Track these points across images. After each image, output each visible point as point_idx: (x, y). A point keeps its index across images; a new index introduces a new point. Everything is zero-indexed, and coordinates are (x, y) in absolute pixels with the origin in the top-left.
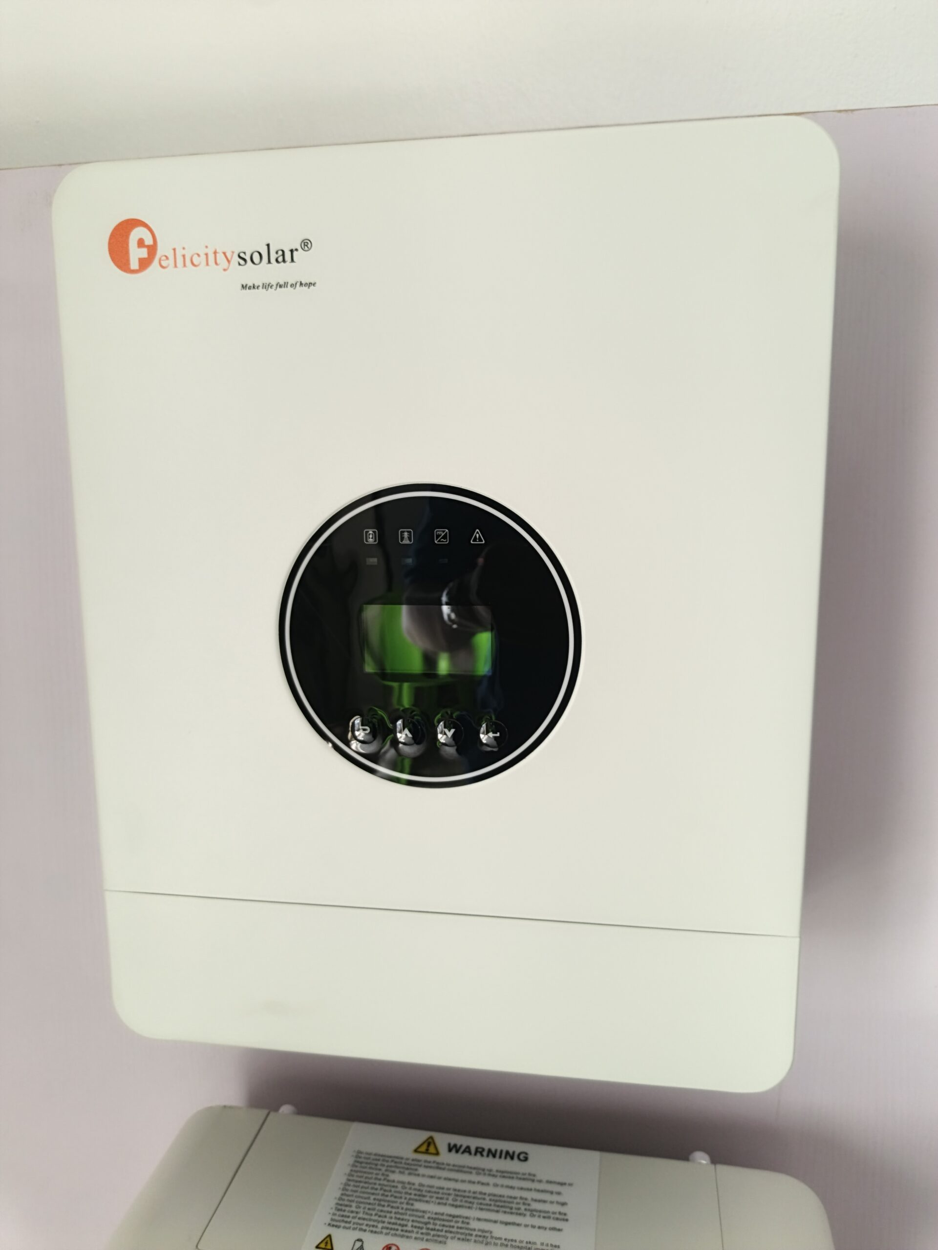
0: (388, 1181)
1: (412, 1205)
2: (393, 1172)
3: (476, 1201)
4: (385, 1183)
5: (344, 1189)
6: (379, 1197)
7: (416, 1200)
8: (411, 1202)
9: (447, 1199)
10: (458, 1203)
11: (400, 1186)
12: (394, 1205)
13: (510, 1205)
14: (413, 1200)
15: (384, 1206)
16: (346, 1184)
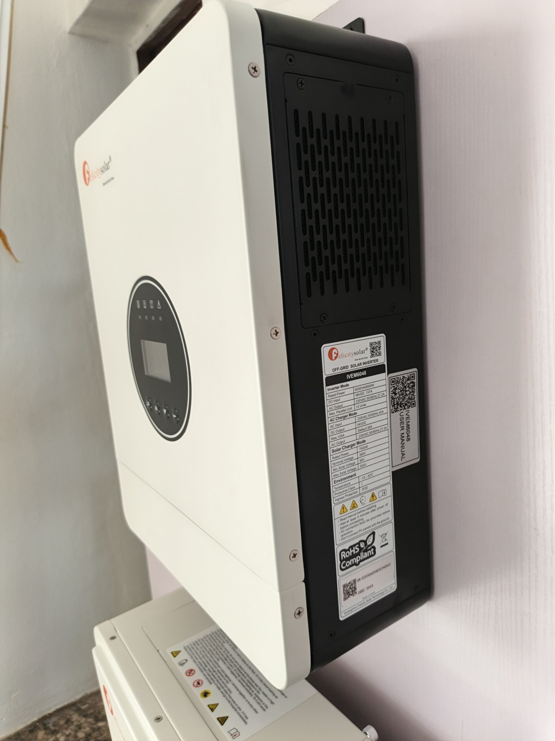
0: (222, 645)
1: (218, 660)
2: (228, 643)
3: (242, 676)
4: (220, 645)
5: (205, 638)
6: (212, 649)
7: (222, 660)
8: (220, 659)
9: (233, 668)
10: (235, 672)
11: (224, 650)
12: (213, 656)
13: (252, 687)
14: (221, 658)
15: (209, 653)
16: (207, 636)
